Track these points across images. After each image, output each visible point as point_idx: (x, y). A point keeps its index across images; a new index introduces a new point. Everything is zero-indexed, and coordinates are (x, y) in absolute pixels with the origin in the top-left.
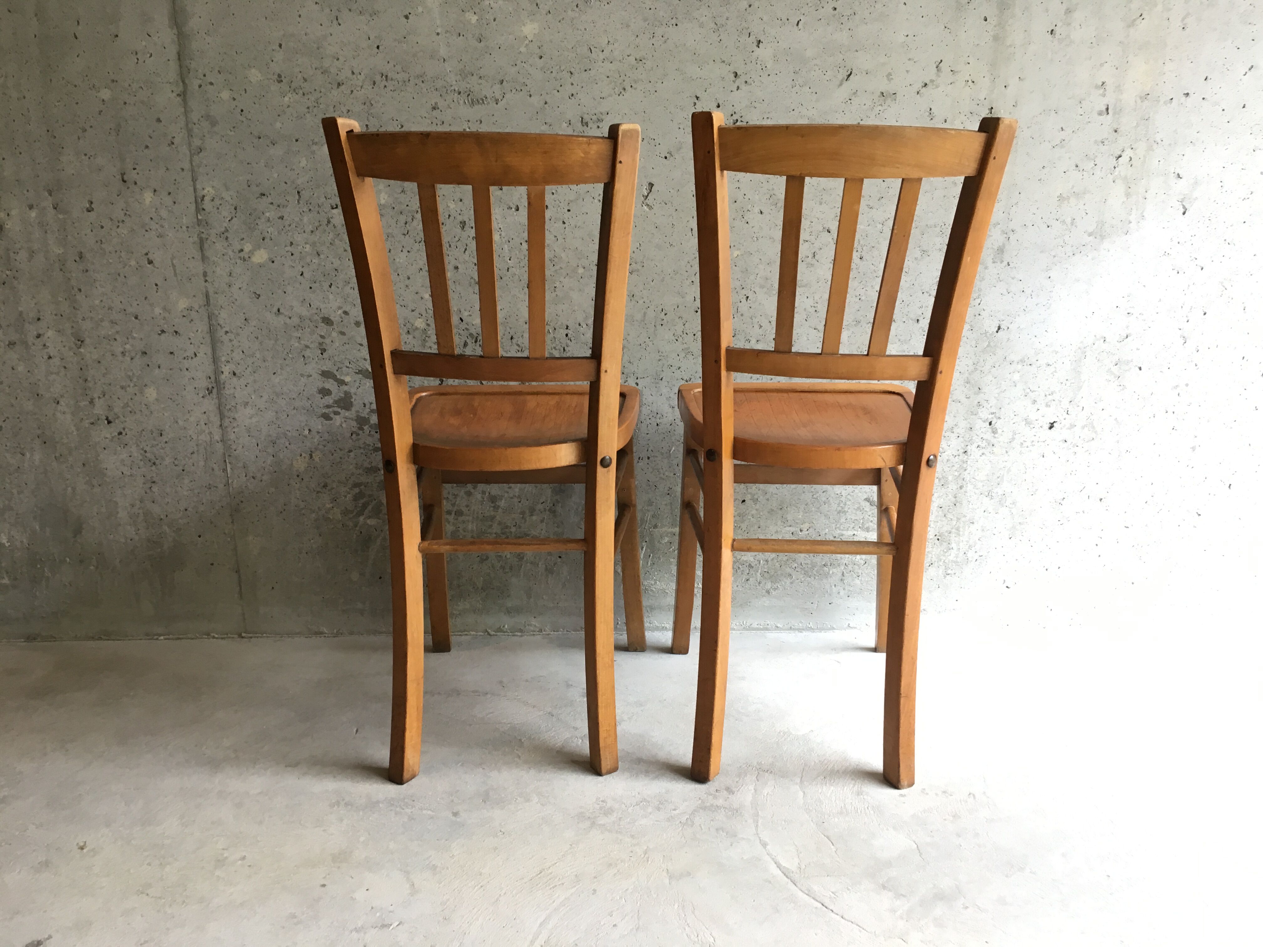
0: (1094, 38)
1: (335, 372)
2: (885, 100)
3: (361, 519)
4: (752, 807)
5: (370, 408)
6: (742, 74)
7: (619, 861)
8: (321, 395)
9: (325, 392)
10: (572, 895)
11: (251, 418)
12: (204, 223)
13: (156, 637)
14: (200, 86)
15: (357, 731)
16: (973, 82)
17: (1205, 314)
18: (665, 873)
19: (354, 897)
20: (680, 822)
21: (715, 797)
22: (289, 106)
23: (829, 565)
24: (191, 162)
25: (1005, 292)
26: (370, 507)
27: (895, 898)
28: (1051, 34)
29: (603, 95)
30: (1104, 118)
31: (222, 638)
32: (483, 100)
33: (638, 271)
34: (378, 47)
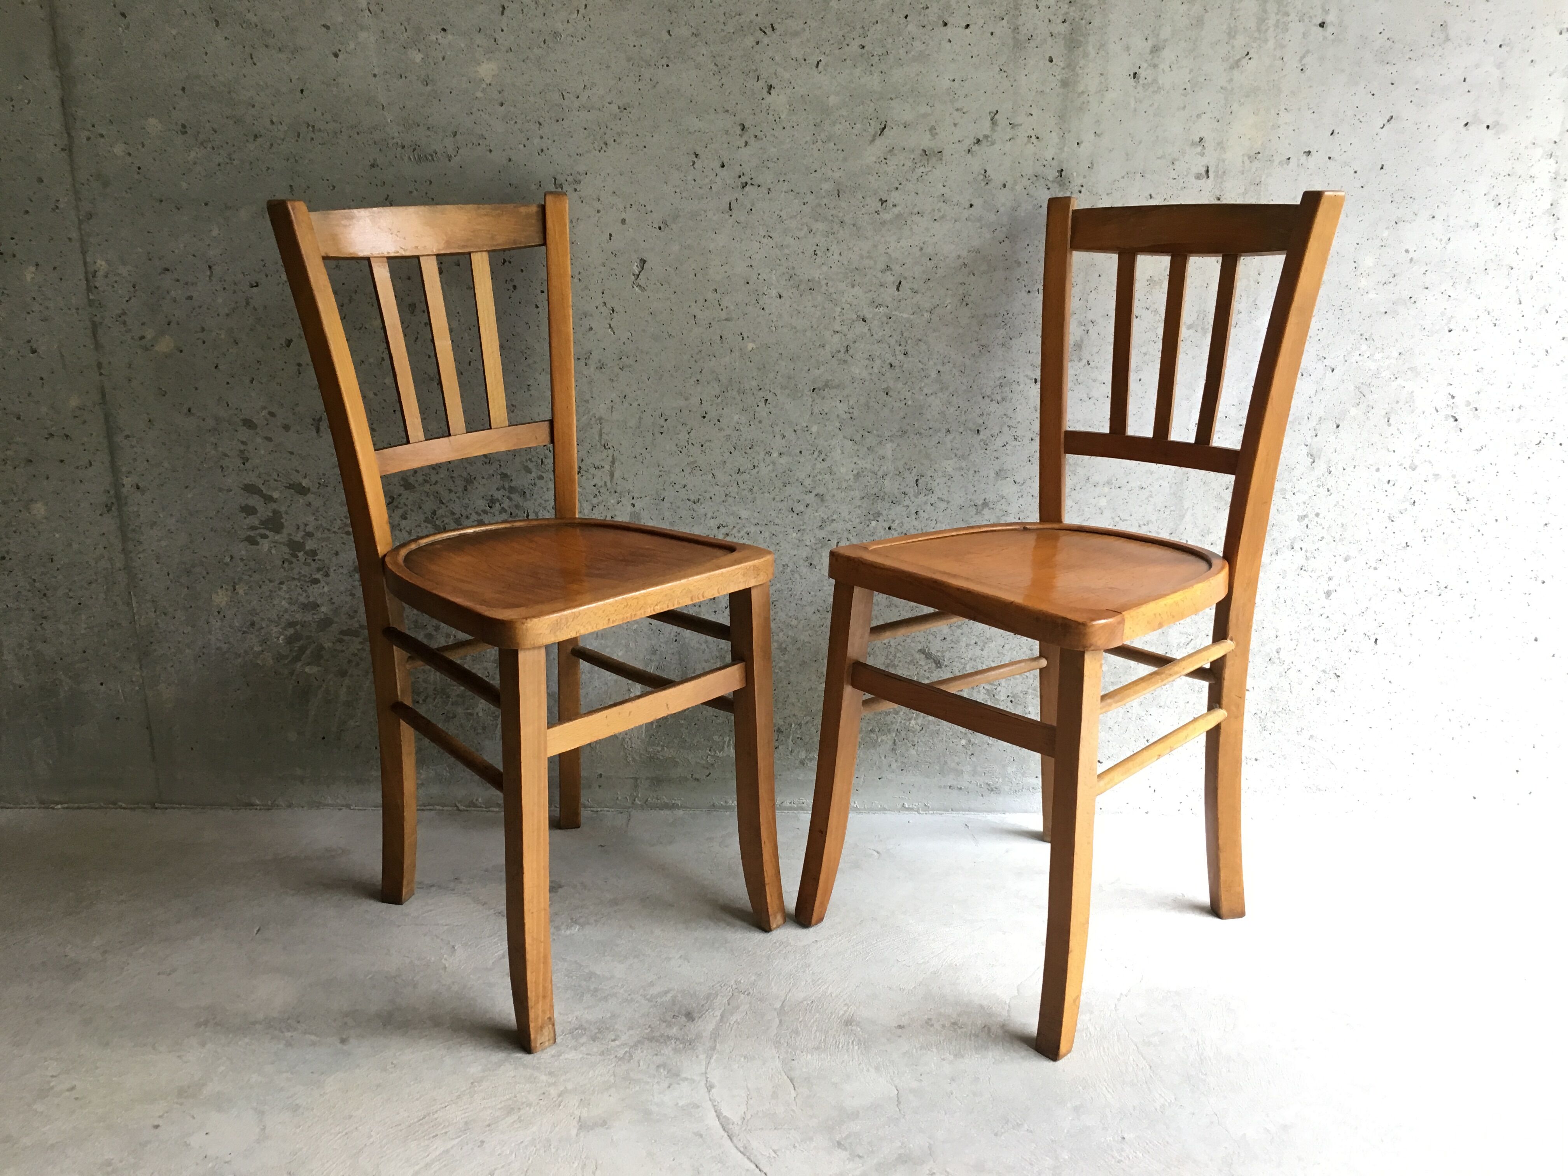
0: (1188, 84)
1: (262, 487)
2: (928, 160)
3: (299, 664)
4: (711, 1038)
5: (304, 531)
6: (750, 126)
7: (525, 1105)
8: (244, 515)
9: (249, 510)
10: (452, 1148)
11: (159, 541)
12: (97, 304)
13: (52, 806)
14: (88, 139)
15: (258, 931)
16: (1038, 138)
17: (1338, 426)
18: (575, 1123)
19: (188, 1142)
20: (616, 1057)
21: (670, 1025)
22: (195, 163)
23: (877, 730)
24: (80, 229)
25: (1085, 397)
26: (308, 652)
27: (848, 1159)
28: (1134, 77)
29: (580, 151)
30: (1202, 182)
31: (131, 809)
32: (432, 156)
33: (630, 366)
34: (302, 91)
